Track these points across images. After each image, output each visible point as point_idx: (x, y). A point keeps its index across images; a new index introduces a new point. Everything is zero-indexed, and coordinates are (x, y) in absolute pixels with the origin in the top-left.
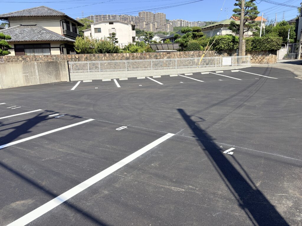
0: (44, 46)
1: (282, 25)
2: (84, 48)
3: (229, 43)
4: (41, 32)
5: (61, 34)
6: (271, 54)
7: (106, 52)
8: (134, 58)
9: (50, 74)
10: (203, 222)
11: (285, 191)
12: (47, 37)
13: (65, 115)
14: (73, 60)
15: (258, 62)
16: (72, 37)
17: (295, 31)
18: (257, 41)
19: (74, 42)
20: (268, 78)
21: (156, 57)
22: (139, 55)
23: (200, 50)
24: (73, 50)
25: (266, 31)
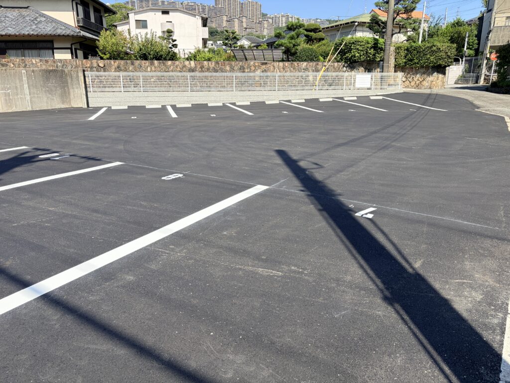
0: (41, 45)
1: (455, 26)
2: (115, 51)
3: (368, 50)
4: (37, 21)
5: (74, 26)
6: (436, 73)
7: (154, 58)
8: (203, 69)
9: (50, 91)
10: (315, 328)
11: (468, 276)
12: (47, 29)
13: (71, 155)
14: (95, 69)
15: (415, 86)
16: (94, 31)
17: (476, 36)
18: (414, 50)
19: (98, 40)
20: (430, 109)
21: (242, 69)
22: (211, 64)
23: (318, 60)
24: (95, 54)
25: (428, 35)
